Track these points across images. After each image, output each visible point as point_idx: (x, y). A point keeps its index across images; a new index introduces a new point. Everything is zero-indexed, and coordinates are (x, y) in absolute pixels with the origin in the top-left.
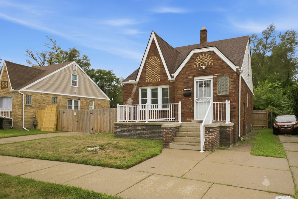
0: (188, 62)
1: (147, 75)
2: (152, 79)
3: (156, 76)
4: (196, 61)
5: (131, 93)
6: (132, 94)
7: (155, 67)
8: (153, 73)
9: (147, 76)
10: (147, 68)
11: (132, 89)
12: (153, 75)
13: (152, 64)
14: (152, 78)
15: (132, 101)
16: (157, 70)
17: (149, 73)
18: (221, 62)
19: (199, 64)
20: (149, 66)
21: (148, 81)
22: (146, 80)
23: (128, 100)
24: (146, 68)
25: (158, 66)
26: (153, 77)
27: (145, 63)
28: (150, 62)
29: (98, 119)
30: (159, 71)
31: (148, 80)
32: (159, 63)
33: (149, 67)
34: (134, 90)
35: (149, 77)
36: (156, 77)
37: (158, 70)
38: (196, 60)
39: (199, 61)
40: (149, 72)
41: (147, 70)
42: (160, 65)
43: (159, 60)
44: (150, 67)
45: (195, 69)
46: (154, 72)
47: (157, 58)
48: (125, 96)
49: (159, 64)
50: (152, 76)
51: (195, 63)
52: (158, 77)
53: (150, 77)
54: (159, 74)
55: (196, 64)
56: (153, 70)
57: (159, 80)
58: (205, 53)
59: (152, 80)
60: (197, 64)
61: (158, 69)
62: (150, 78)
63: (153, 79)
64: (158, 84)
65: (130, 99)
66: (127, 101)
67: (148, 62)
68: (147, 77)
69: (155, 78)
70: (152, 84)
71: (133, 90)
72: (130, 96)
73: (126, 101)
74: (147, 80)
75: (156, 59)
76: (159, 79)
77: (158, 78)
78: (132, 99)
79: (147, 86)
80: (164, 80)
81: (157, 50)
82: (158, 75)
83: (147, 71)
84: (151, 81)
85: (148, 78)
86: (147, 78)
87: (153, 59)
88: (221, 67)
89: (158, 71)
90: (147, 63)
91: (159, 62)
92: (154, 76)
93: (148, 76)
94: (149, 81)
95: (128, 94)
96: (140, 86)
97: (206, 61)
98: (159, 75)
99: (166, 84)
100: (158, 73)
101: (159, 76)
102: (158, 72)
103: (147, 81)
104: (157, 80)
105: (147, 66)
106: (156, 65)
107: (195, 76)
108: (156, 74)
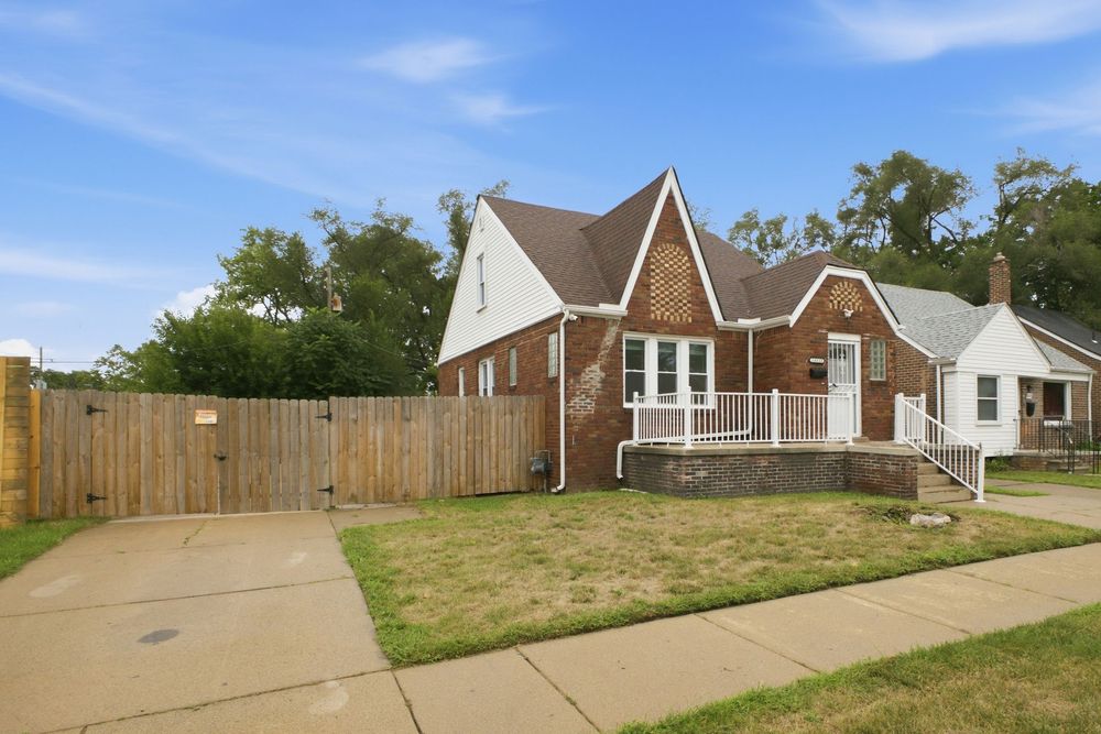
0: (818, 293)
1: (654, 298)
2: (668, 313)
3: (681, 304)
4: (832, 295)
5: (596, 349)
6: (603, 353)
7: (675, 277)
8: (671, 293)
9: (653, 301)
10: (653, 274)
11: (603, 335)
12: (671, 300)
13: (667, 265)
14: (667, 310)
15: (603, 375)
16: (681, 287)
17: (658, 292)
18: (874, 308)
19: (839, 302)
20: (658, 271)
21: (656, 317)
22: (649, 312)
23: (587, 369)
24: (649, 275)
25: (684, 278)
26: (672, 307)
27: (647, 258)
28: (662, 258)
29: (371, 440)
30: (689, 292)
31: (657, 313)
32: (688, 268)
33: (657, 274)
34: (609, 340)
35: (658, 305)
36: (681, 308)
37: (685, 288)
38: (833, 292)
39: (839, 296)
40: (657, 288)
41: (652, 281)
42: (691, 275)
43: (686, 258)
44: (662, 275)
45: (830, 313)
46: (676, 294)
47: (682, 253)
48: (575, 354)
49: (688, 271)
50: (667, 303)
51: (832, 298)
52: (684, 308)
53: (662, 306)
54: (689, 302)
55: (832, 301)
56: (671, 286)
57: (690, 320)
58: (848, 279)
59: (669, 317)
60: (835, 302)
61: (684, 284)
62: (663, 309)
63: (672, 314)
64: (685, 331)
65: (596, 367)
66: (583, 374)
67: (654, 257)
68: (654, 305)
69: (677, 311)
70: (667, 329)
71: (606, 339)
72: (594, 359)
73: (579, 374)
74: (654, 312)
75: (679, 254)
76: (689, 315)
77: (685, 312)
78: (603, 368)
79: (654, 332)
80: (701, 323)
81: (683, 226)
82: (685, 305)
83: (654, 284)
84: (665, 318)
85: (658, 309)
86: (653, 308)
87: (671, 253)
88: (874, 320)
89: (684, 291)
90: (652, 259)
91: (688, 265)
92: (676, 304)
93: (658, 302)
94: (659, 318)
95: (588, 352)
96: (631, 330)
97: (850, 300)
98: (689, 305)
99: (706, 334)
100: (684, 298)
101: (689, 308)
102: (685, 295)
103: (653, 316)
104: (684, 320)
105: (653, 270)
106: (680, 274)
107: (831, 330)
108: (680, 301)
